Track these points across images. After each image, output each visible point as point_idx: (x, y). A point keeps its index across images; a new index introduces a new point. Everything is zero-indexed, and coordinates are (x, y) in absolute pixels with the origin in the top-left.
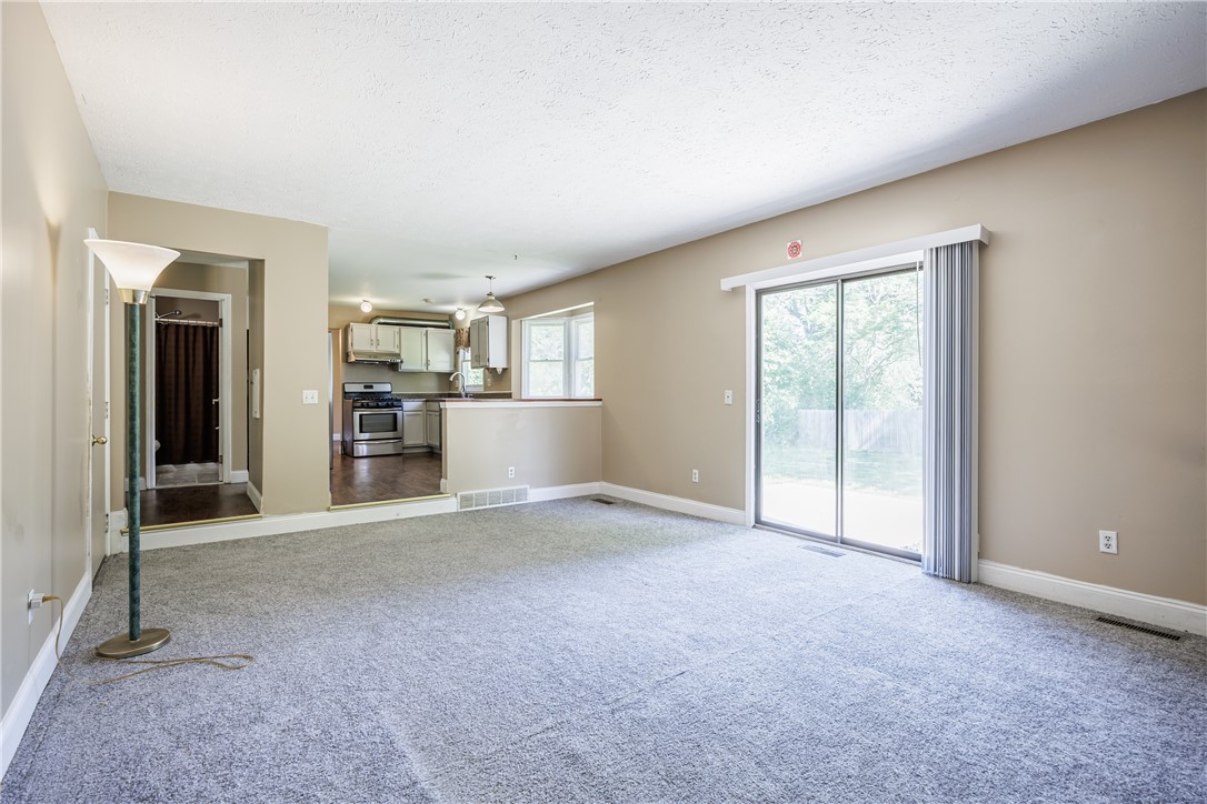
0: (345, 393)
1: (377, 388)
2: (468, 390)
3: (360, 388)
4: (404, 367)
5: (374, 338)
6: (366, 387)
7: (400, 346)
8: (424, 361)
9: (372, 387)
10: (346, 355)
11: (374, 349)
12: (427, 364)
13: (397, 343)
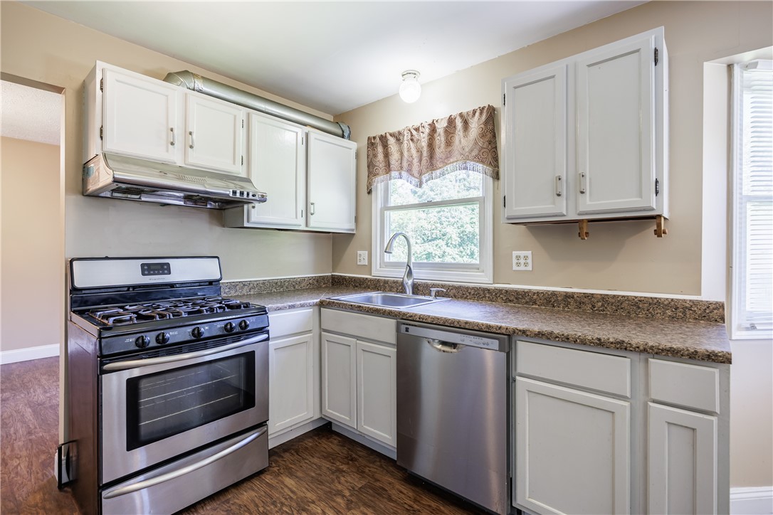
0: (74, 290)
1: (182, 272)
2: (421, 275)
3: (127, 275)
4: (257, 215)
5: (176, 123)
6: (147, 269)
7: (247, 161)
8: (301, 206)
9: (165, 269)
10: (83, 170)
11: (176, 157)
12: (307, 214)
13: (241, 151)
